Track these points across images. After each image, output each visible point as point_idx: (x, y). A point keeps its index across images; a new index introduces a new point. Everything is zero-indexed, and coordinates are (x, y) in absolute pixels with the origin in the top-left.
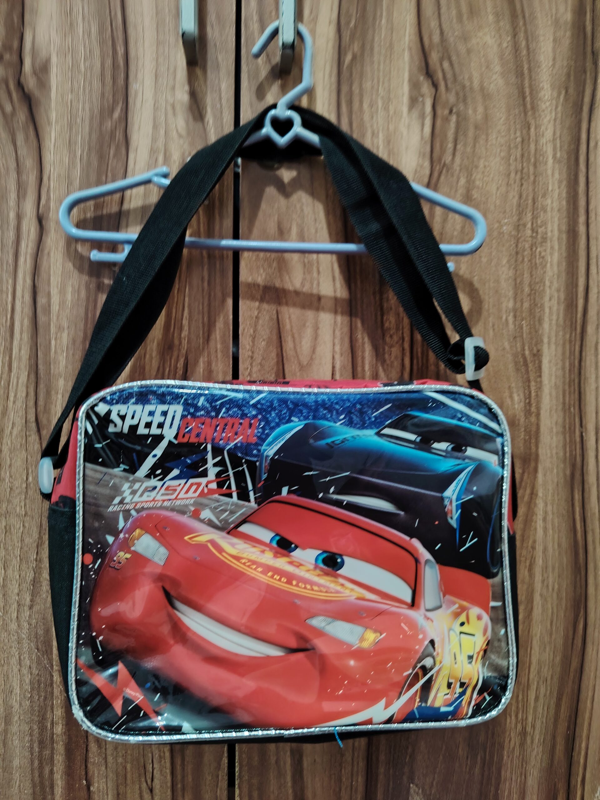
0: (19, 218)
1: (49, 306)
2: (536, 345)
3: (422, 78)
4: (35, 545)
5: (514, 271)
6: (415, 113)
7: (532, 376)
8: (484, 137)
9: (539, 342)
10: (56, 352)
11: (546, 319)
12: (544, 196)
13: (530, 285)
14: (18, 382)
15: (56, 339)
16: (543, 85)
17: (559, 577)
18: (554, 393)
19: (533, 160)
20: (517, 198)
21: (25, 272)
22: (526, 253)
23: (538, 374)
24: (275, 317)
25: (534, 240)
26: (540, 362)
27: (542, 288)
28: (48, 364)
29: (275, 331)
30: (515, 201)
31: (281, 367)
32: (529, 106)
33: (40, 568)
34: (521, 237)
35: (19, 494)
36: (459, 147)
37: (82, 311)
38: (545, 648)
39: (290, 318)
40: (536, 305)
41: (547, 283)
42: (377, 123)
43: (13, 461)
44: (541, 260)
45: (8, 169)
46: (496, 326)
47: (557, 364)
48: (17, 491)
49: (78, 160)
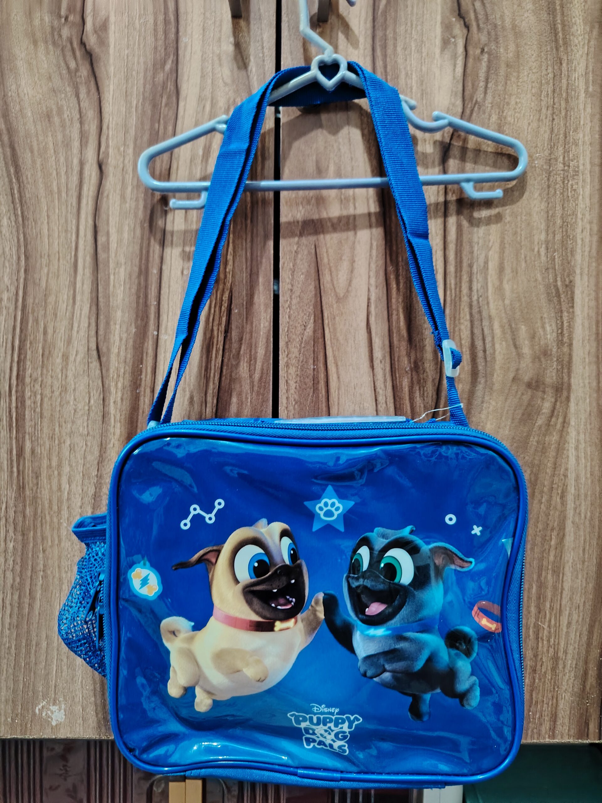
0: (82, 164)
1: (108, 244)
2: (568, 276)
3: (454, 19)
4: (96, 462)
5: (546, 204)
6: (447, 55)
7: (564, 307)
8: (515, 74)
9: (571, 273)
10: (114, 286)
11: (579, 251)
12: (575, 130)
13: (562, 217)
14: (81, 314)
15: (114, 274)
16: (576, 21)
17: (592, 504)
18: (586, 324)
19: (564, 95)
20: (548, 132)
21: (87, 214)
22: (557, 186)
23: (570, 305)
24: (313, 251)
25: (566, 174)
26: (573, 293)
27: (574, 220)
28: (107, 297)
29: (313, 265)
30: (546, 136)
31: (319, 299)
32: (561, 42)
33: (100, 483)
34: (553, 170)
35: (82, 415)
36: (490, 85)
37: (137, 248)
38: (577, 575)
39: (327, 252)
40: (568, 236)
41: (580, 216)
42: (411, 65)
43: (77, 386)
44: (573, 192)
45: (72, 119)
46: (528, 258)
47: (589, 295)
48: (80, 413)
49: (134, 109)
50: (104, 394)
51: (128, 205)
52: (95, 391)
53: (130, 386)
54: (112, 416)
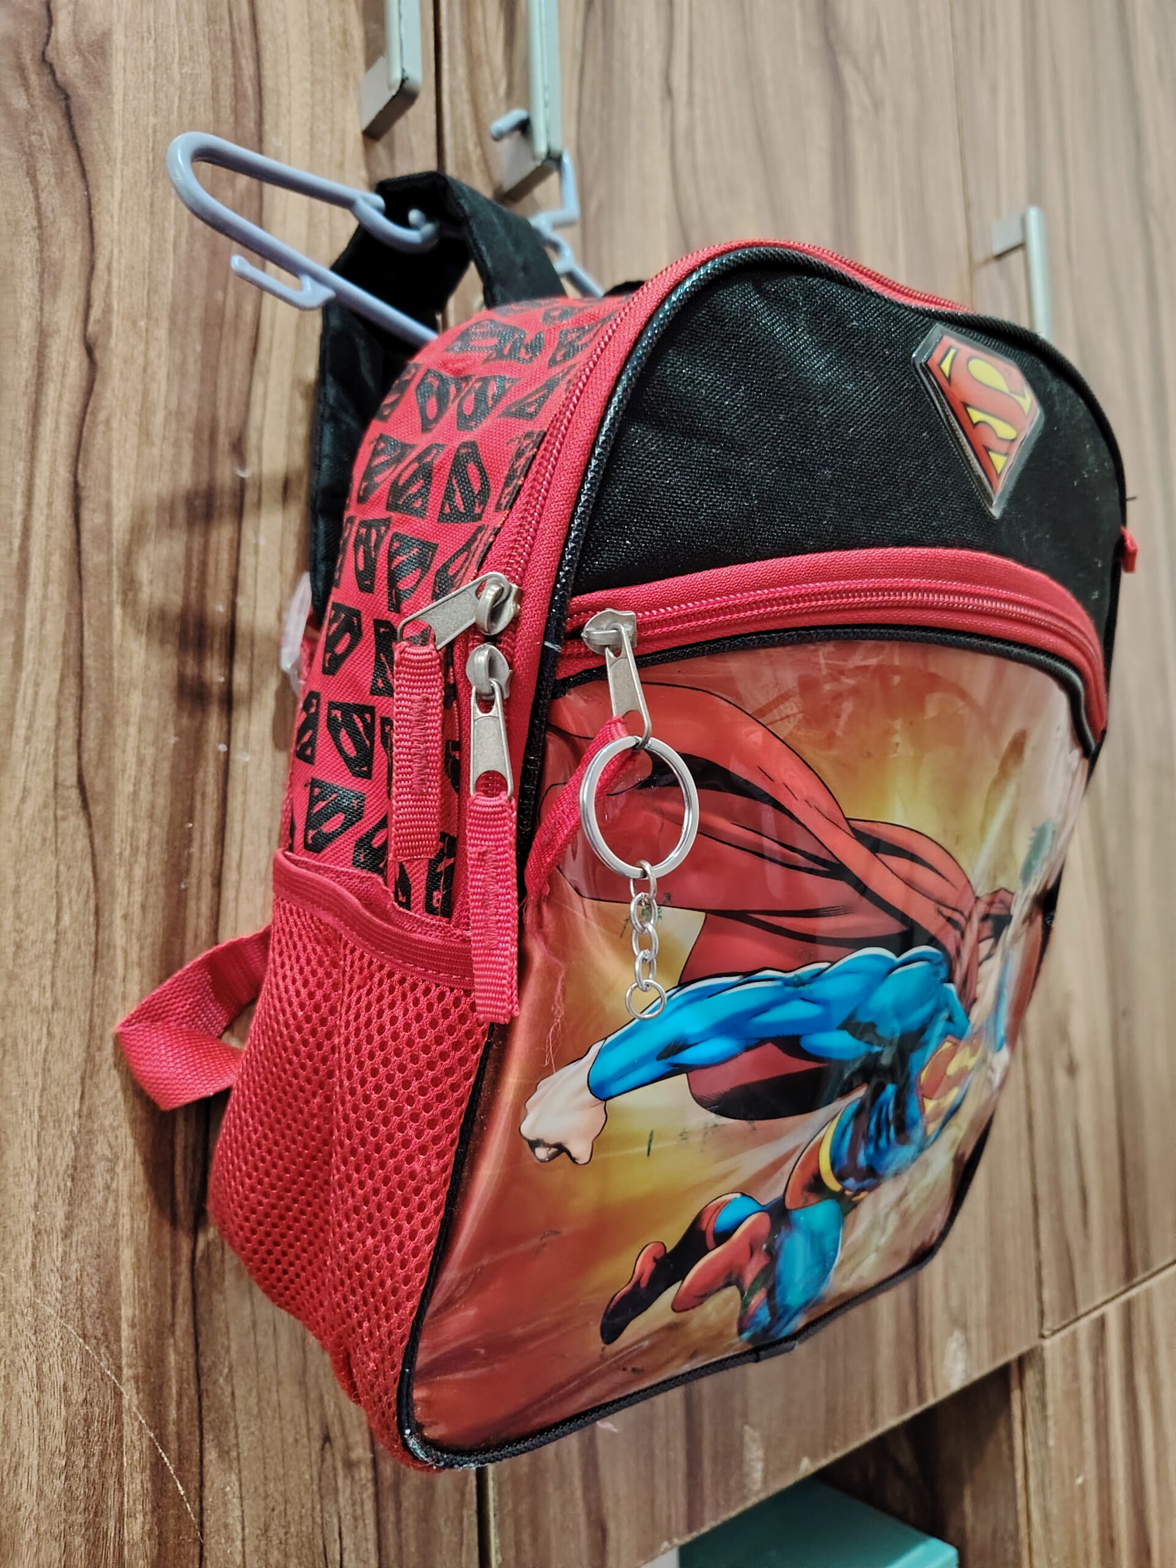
10: (124, 632)
28: (106, 658)
49: (169, 247)
50: (97, 899)
51: (156, 451)
52: (74, 892)
53: (164, 873)
54: (119, 952)
